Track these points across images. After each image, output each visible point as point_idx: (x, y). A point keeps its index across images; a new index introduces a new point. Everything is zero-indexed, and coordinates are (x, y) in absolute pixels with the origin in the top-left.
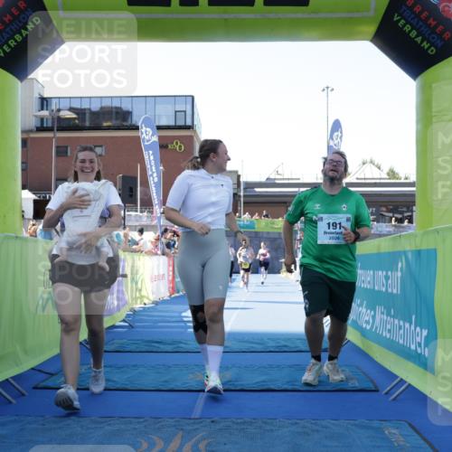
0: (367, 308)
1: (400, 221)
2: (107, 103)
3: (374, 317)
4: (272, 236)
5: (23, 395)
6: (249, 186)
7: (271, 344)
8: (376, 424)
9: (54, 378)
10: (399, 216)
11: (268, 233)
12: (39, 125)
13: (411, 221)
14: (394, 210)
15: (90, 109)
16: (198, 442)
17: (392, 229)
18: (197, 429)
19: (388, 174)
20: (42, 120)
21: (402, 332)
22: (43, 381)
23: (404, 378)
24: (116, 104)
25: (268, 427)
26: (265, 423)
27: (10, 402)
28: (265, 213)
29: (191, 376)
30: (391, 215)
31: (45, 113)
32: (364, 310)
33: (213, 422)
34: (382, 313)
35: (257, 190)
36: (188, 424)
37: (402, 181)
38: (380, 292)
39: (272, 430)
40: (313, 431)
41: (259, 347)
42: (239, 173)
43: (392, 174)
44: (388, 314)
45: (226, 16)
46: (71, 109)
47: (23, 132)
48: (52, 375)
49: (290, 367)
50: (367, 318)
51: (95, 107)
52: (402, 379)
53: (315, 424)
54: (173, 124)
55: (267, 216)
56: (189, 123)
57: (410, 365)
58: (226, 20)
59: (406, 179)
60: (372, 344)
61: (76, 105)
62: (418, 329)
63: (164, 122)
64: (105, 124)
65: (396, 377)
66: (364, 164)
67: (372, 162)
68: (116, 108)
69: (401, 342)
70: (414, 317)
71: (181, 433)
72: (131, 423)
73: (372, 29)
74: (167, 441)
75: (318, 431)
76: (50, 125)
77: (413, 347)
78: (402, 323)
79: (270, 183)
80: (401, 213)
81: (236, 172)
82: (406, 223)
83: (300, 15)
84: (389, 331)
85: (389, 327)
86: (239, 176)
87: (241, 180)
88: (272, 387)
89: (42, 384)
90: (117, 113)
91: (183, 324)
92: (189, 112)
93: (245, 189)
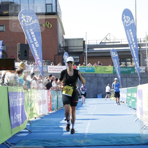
6: (91, 47)
7: (114, 140)
35: (95, 49)
41: (107, 143)
56: (54, 11)
79: (102, 45)
81: (83, 39)
86: (84, 42)
87: (87, 43)
92: (54, 4)
93: (88, 49)
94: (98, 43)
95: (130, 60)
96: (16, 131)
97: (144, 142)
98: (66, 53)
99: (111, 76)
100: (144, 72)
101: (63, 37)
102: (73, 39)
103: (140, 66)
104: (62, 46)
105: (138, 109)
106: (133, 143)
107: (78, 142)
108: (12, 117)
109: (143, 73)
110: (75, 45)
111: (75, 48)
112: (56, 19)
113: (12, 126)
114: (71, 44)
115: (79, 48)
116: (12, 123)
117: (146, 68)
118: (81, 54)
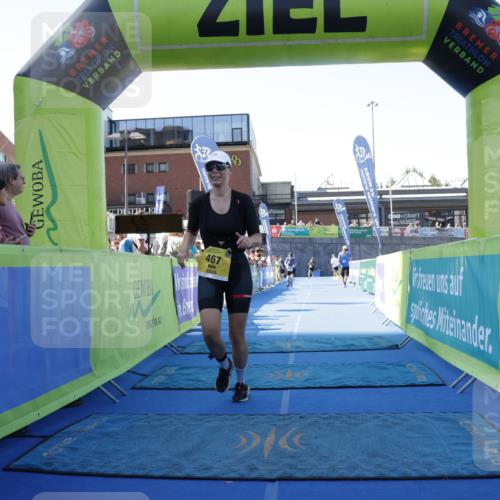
0: (430, 309)
1: (444, 224)
2: (169, 123)
3: (436, 317)
4: (324, 241)
5: (124, 395)
6: (303, 195)
7: (339, 343)
8: (451, 416)
9: (147, 379)
10: (442, 220)
11: (322, 239)
12: (108, 146)
13: (453, 225)
14: (437, 215)
15: (154, 130)
16: (292, 436)
17: (436, 233)
18: (287, 425)
19: (430, 181)
20: (111, 142)
21: (464, 331)
22: (140, 382)
23: (470, 373)
24: (178, 123)
25: (353, 421)
26: (350, 417)
27: (114, 402)
28: (316, 220)
29: (272, 375)
30: (434, 219)
31: (116, 136)
32: (427, 311)
33: (301, 417)
34: (445, 313)
35: (310, 199)
36: (279, 420)
37: (443, 187)
38: (442, 294)
39: (356, 424)
40: (394, 423)
41: (328, 347)
42: (293, 184)
43: (434, 181)
44: (451, 314)
45: (289, 43)
46: (137, 130)
48: (145, 376)
49: (361, 364)
50: (430, 318)
51: (159, 127)
52: (467, 375)
53: (395, 417)
54: (230, 140)
55: (318, 223)
56: (245, 139)
57: (474, 361)
58: (290, 46)
59: (447, 185)
60: (436, 342)
61: (142, 126)
62: (481, 328)
63: (222, 139)
64: (169, 143)
65: (462, 372)
66: (408, 172)
67: (414, 171)
68: (178, 127)
69: (464, 340)
70: (477, 318)
71: (274, 429)
72: (227, 420)
73: (424, 51)
74: (264, 436)
75: (398, 424)
76: (118, 145)
77: (475, 345)
78: (463, 322)
79: (321, 193)
80: (444, 217)
81: (289, 183)
82: (448, 226)
83: (358, 40)
84: (453, 330)
85: (451, 326)
86: (292, 187)
87: (296, 190)
88: (349, 384)
89: (140, 385)
90: (179, 132)
92: (245, 129)
93: (298, 198)
94: (315, 190)
95: (364, 215)
96: (185, 327)
97: (385, 345)
98: (262, 205)
99: (334, 242)
100: (387, 235)
101: (259, 180)
102: (276, 184)
103: (381, 225)
104: (257, 193)
105: (377, 293)
106: (369, 347)
107: (282, 345)
108: (179, 306)
109: (386, 237)
110: (278, 192)
111: (278, 197)
112: (247, 153)
113: (180, 321)
114: (271, 191)
115: (284, 197)
116: (180, 315)
117: (390, 229)
118: (287, 206)
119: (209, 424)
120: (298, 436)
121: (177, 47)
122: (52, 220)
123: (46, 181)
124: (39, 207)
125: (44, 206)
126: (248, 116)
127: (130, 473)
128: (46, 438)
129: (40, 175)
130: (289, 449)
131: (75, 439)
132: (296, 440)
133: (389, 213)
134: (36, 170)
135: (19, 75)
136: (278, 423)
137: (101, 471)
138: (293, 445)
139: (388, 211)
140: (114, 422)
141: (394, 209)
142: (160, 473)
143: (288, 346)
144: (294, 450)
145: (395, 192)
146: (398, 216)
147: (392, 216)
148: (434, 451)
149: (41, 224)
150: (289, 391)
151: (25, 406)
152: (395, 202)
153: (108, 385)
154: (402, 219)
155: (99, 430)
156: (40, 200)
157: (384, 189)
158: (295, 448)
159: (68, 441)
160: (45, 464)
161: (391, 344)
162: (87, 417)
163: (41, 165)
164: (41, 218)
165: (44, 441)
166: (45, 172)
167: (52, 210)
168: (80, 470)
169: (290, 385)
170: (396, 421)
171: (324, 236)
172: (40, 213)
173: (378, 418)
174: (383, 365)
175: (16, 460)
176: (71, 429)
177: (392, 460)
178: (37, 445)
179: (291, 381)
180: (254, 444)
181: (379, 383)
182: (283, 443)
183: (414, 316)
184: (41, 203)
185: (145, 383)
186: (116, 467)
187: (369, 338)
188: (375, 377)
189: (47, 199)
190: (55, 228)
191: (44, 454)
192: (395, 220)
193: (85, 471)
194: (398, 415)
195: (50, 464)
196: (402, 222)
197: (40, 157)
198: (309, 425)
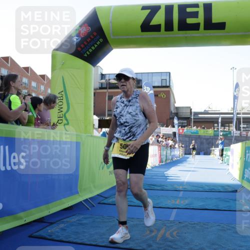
4: (207, 137)
5: (94, 206)
6: (196, 114)
7: (207, 188)
9: (107, 200)
11: (205, 136)
12: (100, 86)
16: (173, 231)
18: (172, 226)
20: (102, 84)
25: (206, 227)
27: (88, 209)
28: (203, 126)
29: (169, 201)
31: (103, 81)
33: (179, 222)
35: (200, 116)
36: (168, 223)
39: (208, 228)
40: (227, 229)
41: (201, 189)
42: (191, 108)
45: (186, 35)
47: (95, 89)
48: (106, 198)
49: (216, 199)
53: (229, 226)
54: (160, 85)
55: (204, 128)
56: (168, 85)
58: (186, 37)
63: (156, 85)
71: (165, 227)
74: (159, 230)
75: (229, 229)
76: (105, 86)
79: (206, 113)
81: (190, 107)
83: (221, 34)
86: (191, 109)
87: (193, 111)
89: (102, 202)
91: (164, 177)
92: (168, 80)
93: (194, 115)
94: (203, 111)
95: (228, 125)
97: (230, 190)
98: (176, 117)
99: (211, 138)
100: (239, 135)
101: (174, 105)
102: (183, 107)
103: (236, 130)
104: (173, 112)
105: (230, 164)
106: (222, 190)
107: (178, 187)
110: (184, 112)
111: (184, 114)
112: (169, 92)
114: (180, 111)
115: (187, 114)
117: (241, 133)
118: (188, 119)
119: (132, 223)
120: (176, 232)
121: (130, 37)
122: (67, 120)
123: (64, 101)
124: (60, 113)
125: (63, 113)
126: (170, 73)
127: (89, 243)
128: (52, 223)
129: (62, 98)
130: (171, 238)
131: (65, 225)
132: (174, 234)
133: (241, 124)
134: (60, 96)
135: (54, 50)
136: (167, 225)
137: (74, 241)
138: (172, 236)
139: (240, 123)
140: (85, 218)
141: (243, 122)
142: (103, 244)
143: (181, 188)
144: (173, 239)
145: (244, 114)
146: (245, 126)
147: (242, 126)
148: (246, 244)
149: (61, 122)
150: (176, 210)
151: (43, 207)
152: (244, 118)
153: (86, 201)
154: (247, 127)
155: (78, 222)
156: (61, 110)
157: (239, 112)
158: (173, 237)
159: (62, 226)
160: (49, 235)
161: (233, 190)
162: (74, 215)
163: (62, 93)
164: (61, 119)
165: (50, 225)
166: (64, 96)
167: (67, 115)
168: (65, 240)
169: (178, 206)
170: (229, 228)
171: (206, 135)
172: (61, 116)
173: (219, 225)
174: (227, 200)
175: (35, 233)
176: (65, 220)
177: (223, 247)
178: (47, 227)
179: (178, 205)
180: (153, 234)
181: (224, 209)
182: (168, 235)
183: (246, 176)
184: (62, 111)
185: (105, 201)
186: (82, 239)
187: (222, 186)
188: (222, 206)
189: (65, 109)
190: (68, 124)
191: (49, 231)
192: (243, 128)
193: (67, 240)
194: (230, 225)
195: (51, 236)
196: (247, 129)
197: (62, 89)
198: (183, 226)
